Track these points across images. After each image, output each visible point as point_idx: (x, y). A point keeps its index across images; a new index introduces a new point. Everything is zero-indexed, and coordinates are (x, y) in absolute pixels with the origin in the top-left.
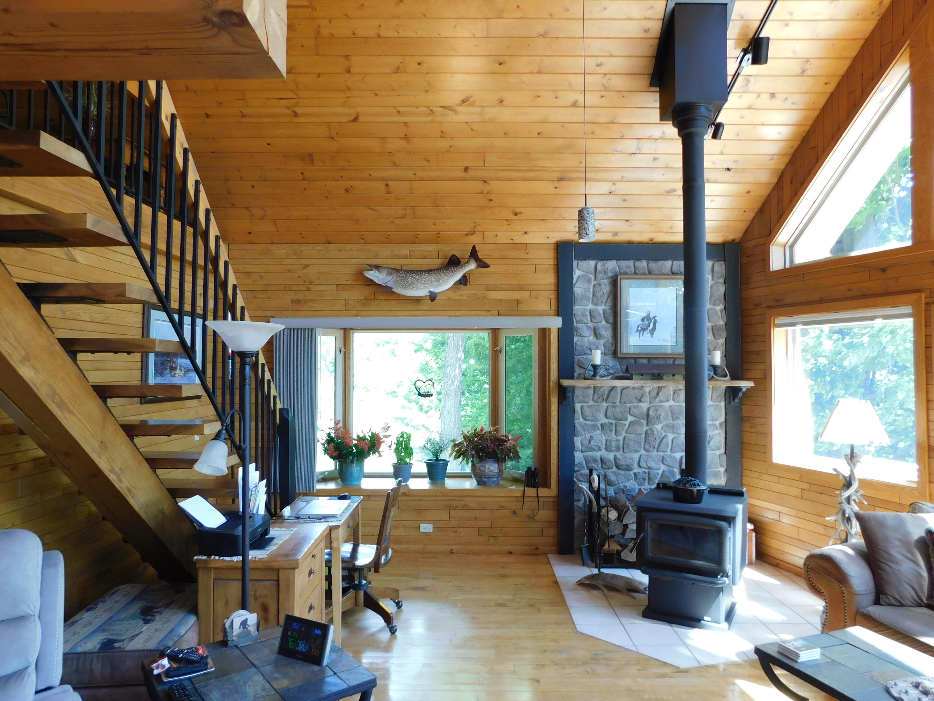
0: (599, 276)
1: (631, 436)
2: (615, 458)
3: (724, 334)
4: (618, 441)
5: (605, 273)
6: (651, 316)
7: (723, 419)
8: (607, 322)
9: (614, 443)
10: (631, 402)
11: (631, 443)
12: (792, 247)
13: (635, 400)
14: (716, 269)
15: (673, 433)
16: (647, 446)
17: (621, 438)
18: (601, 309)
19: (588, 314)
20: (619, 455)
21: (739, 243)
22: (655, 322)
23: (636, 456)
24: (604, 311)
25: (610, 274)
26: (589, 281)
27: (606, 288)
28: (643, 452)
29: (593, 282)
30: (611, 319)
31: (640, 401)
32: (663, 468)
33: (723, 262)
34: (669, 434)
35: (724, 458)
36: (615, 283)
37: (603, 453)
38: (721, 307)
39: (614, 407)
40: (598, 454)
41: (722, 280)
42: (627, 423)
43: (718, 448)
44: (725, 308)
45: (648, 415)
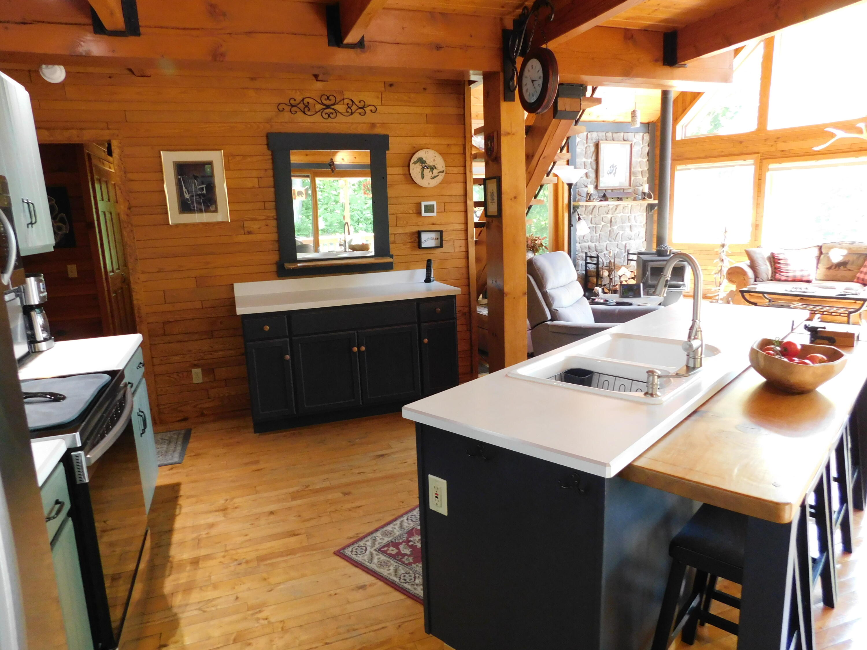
0: (589, 141)
1: (603, 233)
2: (595, 246)
3: (647, 175)
4: (597, 236)
5: (592, 139)
6: (614, 166)
7: (645, 222)
8: (593, 169)
9: (595, 238)
10: (603, 214)
11: (603, 237)
12: (686, 127)
13: (605, 213)
14: (645, 138)
15: (623, 231)
16: (610, 239)
17: (598, 235)
18: (589, 160)
19: (583, 164)
20: (597, 244)
21: (655, 123)
22: (616, 168)
23: (605, 244)
24: (591, 162)
25: (594, 141)
26: (584, 144)
27: (592, 149)
28: (608, 242)
29: (586, 145)
30: (595, 167)
31: (607, 213)
32: (617, 250)
33: (648, 134)
34: (620, 231)
35: (645, 243)
36: (597, 146)
37: (590, 243)
38: (646, 159)
39: (595, 217)
40: (587, 244)
41: (647, 145)
42: (601, 226)
43: (643, 238)
44: (648, 160)
45: (611, 221)
